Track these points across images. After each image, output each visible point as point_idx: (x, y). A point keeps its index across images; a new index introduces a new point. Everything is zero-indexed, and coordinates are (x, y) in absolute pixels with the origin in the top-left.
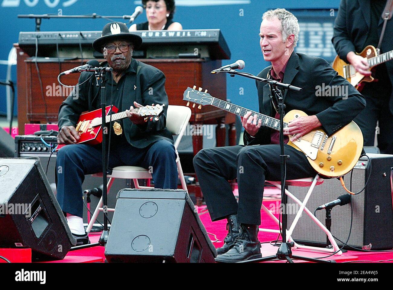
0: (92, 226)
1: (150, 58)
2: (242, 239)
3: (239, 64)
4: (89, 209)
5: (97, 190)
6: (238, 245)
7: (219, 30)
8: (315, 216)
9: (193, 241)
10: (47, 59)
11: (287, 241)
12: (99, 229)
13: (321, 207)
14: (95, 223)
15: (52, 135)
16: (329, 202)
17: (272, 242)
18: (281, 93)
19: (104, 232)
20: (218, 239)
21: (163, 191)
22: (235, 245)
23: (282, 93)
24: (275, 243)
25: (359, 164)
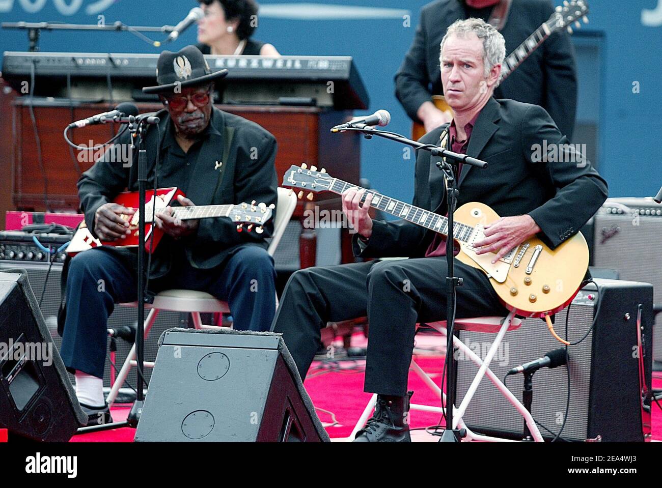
0: (117, 393)
1: (229, 104)
2: (378, 421)
3: (380, 118)
4: (113, 363)
5: (129, 330)
6: (372, 431)
7: (349, 58)
8: (505, 385)
9: (290, 422)
10: (50, 101)
11: (454, 428)
12: (129, 398)
13: (515, 369)
14: (123, 386)
15: (52, 232)
16: (531, 361)
17: (429, 429)
18: (451, 169)
19: (137, 403)
20: (337, 420)
21: (239, 334)
22: (365, 431)
23: (453, 169)
24: (434, 431)
25: (584, 296)
